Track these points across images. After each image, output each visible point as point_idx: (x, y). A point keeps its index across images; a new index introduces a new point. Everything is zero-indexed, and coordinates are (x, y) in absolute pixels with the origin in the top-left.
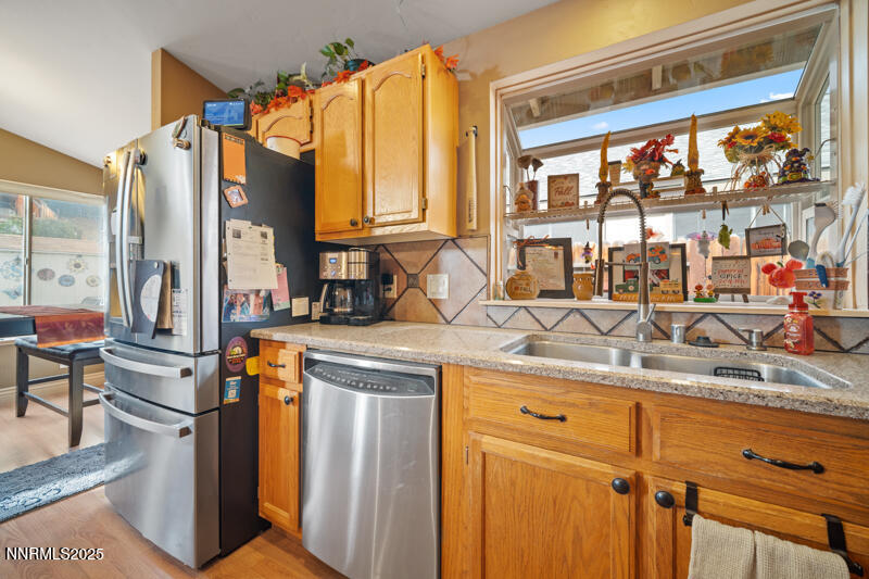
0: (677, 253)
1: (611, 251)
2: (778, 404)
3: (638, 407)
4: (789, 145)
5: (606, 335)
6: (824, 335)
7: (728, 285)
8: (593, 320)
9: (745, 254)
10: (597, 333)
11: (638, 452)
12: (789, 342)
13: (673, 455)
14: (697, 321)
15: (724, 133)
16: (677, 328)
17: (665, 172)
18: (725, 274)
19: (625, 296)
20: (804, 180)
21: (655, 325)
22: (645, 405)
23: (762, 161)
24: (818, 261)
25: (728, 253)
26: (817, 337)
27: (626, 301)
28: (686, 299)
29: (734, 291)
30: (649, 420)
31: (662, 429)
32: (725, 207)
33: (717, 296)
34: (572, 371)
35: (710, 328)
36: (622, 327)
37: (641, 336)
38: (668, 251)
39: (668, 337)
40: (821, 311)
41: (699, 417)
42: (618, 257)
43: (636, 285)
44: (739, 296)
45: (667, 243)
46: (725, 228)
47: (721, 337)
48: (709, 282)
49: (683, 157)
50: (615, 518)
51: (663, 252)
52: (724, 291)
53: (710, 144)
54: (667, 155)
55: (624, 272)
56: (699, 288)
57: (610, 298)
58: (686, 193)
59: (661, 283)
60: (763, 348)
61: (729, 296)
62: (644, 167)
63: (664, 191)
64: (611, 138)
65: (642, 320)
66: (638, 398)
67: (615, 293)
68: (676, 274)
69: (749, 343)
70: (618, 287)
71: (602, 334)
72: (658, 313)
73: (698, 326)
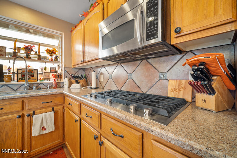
0: (36, 71)
1: (18, 70)
2: (46, 94)
3: (23, 101)
4: (56, 54)
5: (16, 90)
6: (58, 85)
7: (46, 78)
8: (12, 87)
9: (50, 72)
10: (13, 90)
11: (23, 109)
12: (53, 87)
13: (30, 107)
14: (39, 85)
15: (46, 48)
16: (34, 87)
17: (33, 53)
18: (46, 76)
19: (22, 81)
20: (57, 61)
21: (29, 86)
22: (24, 100)
23: (52, 56)
24: (58, 74)
25: (46, 72)
26: (57, 85)
27: (22, 82)
28: (37, 81)
29: (48, 79)
30: (25, 103)
31: (28, 103)
32: (45, 63)
33: (44, 80)
34: (5, 97)
35: (41, 86)
36: (21, 88)
37: (26, 89)
38: (34, 71)
39: (32, 89)
40: (58, 82)
41: (35, 100)
42: (20, 71)
43: (25, 78)
44: (48, 80)
45: (33, 69)
46: (45, 67)
47: (43, 87)
48: (43, 77)
49: (37, 50)
50: (17, 124)
51: (32, 71)
52: (46, 79)
53: (43, 50)
54: (33, 49)
55: (22, 75)
56: (40, 78)
57: (17, 81)
58: (38, 59)
59: (32, 78)
60: (50, 88)
61: (47, 80)
62: (27, 51)
63: (32, 57)
64: (18, 40)
65: (26, 85)
66: (23, 99)
67: (19, 80)
68: (35, 75)
69: (48, 88)
70: (20, 79)
71: (14, 90)
72: (30, 84)
73: (39, 86)
